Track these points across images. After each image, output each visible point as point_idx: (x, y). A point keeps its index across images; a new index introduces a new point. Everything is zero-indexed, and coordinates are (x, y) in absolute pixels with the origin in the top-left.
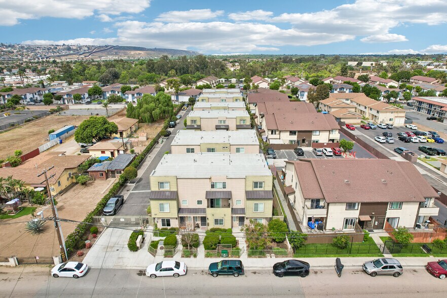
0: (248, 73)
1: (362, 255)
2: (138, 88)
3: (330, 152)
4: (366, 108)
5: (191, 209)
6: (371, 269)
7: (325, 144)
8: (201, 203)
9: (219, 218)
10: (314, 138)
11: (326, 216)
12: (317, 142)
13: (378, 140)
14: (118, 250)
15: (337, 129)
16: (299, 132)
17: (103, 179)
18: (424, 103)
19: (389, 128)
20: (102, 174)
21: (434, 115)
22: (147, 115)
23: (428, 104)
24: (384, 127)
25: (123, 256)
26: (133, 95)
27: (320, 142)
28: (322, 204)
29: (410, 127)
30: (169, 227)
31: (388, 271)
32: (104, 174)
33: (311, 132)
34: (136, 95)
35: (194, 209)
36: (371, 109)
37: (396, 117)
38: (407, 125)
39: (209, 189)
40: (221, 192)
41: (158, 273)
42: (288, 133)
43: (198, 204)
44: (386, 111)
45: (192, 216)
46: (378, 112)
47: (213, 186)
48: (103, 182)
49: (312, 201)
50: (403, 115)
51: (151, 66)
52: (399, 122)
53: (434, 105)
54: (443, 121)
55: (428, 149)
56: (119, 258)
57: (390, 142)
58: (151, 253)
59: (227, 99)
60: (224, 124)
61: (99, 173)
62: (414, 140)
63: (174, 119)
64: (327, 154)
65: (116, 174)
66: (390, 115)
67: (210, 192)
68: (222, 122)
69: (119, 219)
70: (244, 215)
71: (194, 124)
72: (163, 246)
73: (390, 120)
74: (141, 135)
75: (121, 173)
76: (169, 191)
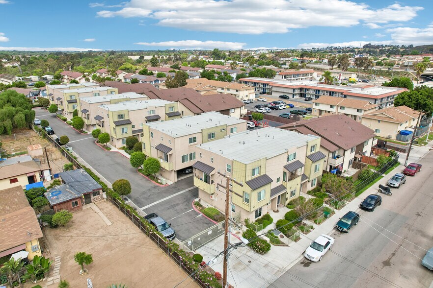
4: (223, 89)
8: (279, 181)
9: (292, 189)
11: (343, 162)
14: (250, 262)
17: (78, 210)
18: (249, 82)
19: (251, 103)
20: (77, 202)
21: (259, 91)
23: (252, 83)
24: (248, 102)
25: (265, 263)
28: (337, 154)
29: (262, 100)
30: (260, 217)
32: (80, 202)
33: (228, 110)
35: (274, 189)
36: (228, 89)
37: (250, 93)
38: (259, 99)
39: (286, 163)
40: (293, 163)
43: (277, 182)
44: (243, 89)
45: (277, 196)
46: (237, 91)
47: (288, 159)
48: (80, 213)
52: (253, 97)
53: (258, 83)
54: (271, 94)
55: (296, 111)
56: (265, 266)
57: (269, 111)
58: (280, 246)
59: (100, 93)
60: (154, 115)
61: (71, 202)
62: (280, 108)
63: (45, 124)
64: (251, 127)
65: (92, 196)
66: (246, 93)
67: (286, 165)
68: (152, 112)
69: (207, 233)
70: (307, 180)
71: (121, 119)
72: (282, 234)
73: (247, 96)
74: (35, 148)
75: (99, 194)
76: (260, 177)
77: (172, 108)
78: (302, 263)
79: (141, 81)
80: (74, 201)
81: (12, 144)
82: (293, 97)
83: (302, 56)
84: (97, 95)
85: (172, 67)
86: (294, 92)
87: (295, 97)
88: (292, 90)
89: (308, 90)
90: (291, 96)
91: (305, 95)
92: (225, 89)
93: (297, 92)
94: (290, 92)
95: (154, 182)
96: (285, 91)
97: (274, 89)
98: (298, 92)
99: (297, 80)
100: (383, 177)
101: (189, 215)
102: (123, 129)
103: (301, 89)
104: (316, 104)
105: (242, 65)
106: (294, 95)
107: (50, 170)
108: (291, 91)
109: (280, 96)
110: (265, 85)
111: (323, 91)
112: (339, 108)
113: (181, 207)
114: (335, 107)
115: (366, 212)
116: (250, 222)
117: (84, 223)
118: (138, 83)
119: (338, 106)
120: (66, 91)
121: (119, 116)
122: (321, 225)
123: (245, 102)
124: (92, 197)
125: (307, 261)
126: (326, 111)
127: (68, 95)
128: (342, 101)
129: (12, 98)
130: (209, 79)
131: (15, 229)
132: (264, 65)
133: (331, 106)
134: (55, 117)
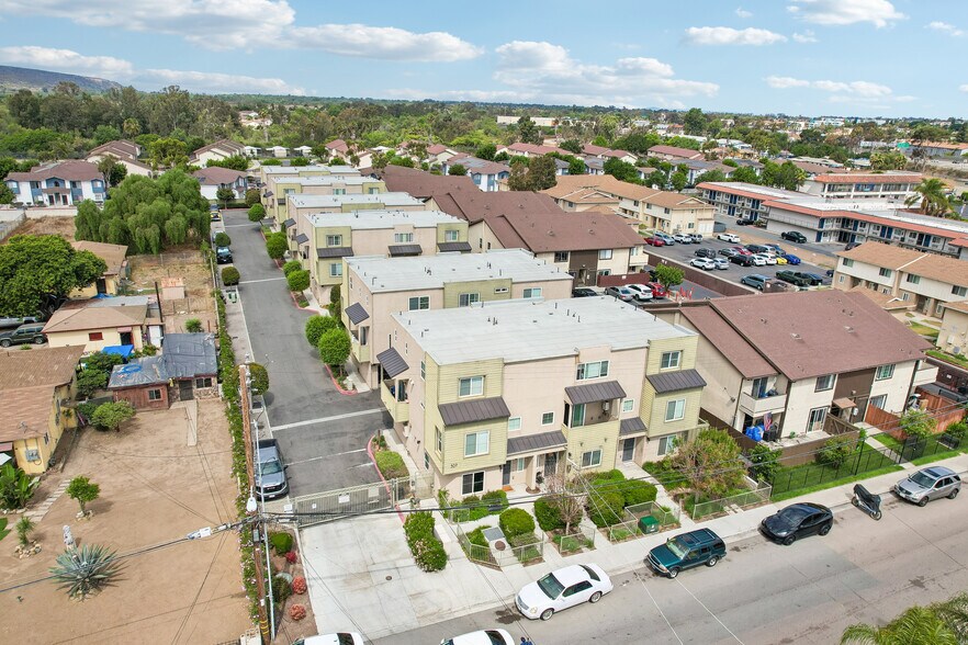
0: (308, 134)
1: (873, 472)
2: (37, 165)
3: (646, 291)
4: (636, 203)
5: (527, 437)
6: (918, 494)
7: (624, 277)
8: (551, 420)
9: (590, 448)
10: (602, 266)
11: (783, 410)
12: (607, 273)
13: (700, 264)
14: (389, 578)
15: (640, 245)
16: (574, 253)
17: (159, 409)
18: (719, 193)
19: (695, 242)
20: (158, 392)
21: (741, 216)
22: (152, 233)
23: (727, 195)
24: (687, 240)
25: (419, 590)
26: (35, 184)
27: (613, 273)
28: (770, 386)
29: (727, 238)
30: (479, 494)
31: (945, 489)
32: (164, 392)
33: (595, 252)
34: (44, 185)
35: (534, 437)
36: (649, 206)
37: (700, 220)
38: (721, 235)
39: (572, 381)
40: (597, 385)
41: (561, 602)
42: (552, 257)
43: (544, 422)
44: (684, 208)
45: (535, 455)
46: (667, 211)
47: (580, 374)
48: (162, 415)
49: (756, 382)
50: (709, 215)
51: (29, 108)
52: (706, 230)
53: (740, 198)
54: (765, 227)
55: (796, 274)
56: (413, 596)
57: (722, 267)
58: (483, 564)
59: (347, 188)
60: (409, 243)
61: (147, 390)
62: (757, 261)
63: (223, 240)
64: (642, 297)
65: (195, 387)
66: (690, 217)
67: (574, 388)
68: (404, 237)
69: (336, 498)
70: (643, 434)
71: (334, 246)
72: (503, 540)
73: (690, 226)
74: (170, 285)
75: (210, 385)
76: (483, 400)
77: (455, 232)
78: (498, 613)
79: (469, 171)
80: (153, 389)
81: (150, 273)
82: (818, 239)
83: (917, 137)
84: (341, 192)
85: (563, 146)
86: (821, 226)
87: (824, 240)
88: (817, 222)
89: (863, 224)
90: (811, 238)
91: (854, 236)
92: (640, 205)
93: (830, 228)
94: (810, 226)
95: (335, 381)
96: (798, 223)
97: (773, 215)
98: (834, 228)
99: (867, 197)
100: (902, 468)
101: (350, 459)
102: (334, 266)
103: (845, 221)
104: (846, 261)
105: (748, 151)
106: (819, 235)
107: (162, 327)
108: (815, 224)
109: (783, 235)
110: (756, 202)
111: (900, 230)
112: (905, 277)
113: (347, 440)
114: (893, 275)
115: (770, 543)
116: (449, 500)
117: (152, 432)
118: (462, 175)
119: (901, 272)
120: (283, 180)
121: (330, 237)
122: (621, 545)
123: (679, 239)
124: (195, 390)
125: (515, 612)
126: (868, 282)
127: (281, 188)
128: (916, 260)
129: (175, 185)
130: (620, 178)
131: (8, 414)
132: (806, 154)
133: (883, 272)
134: (258, 230)
